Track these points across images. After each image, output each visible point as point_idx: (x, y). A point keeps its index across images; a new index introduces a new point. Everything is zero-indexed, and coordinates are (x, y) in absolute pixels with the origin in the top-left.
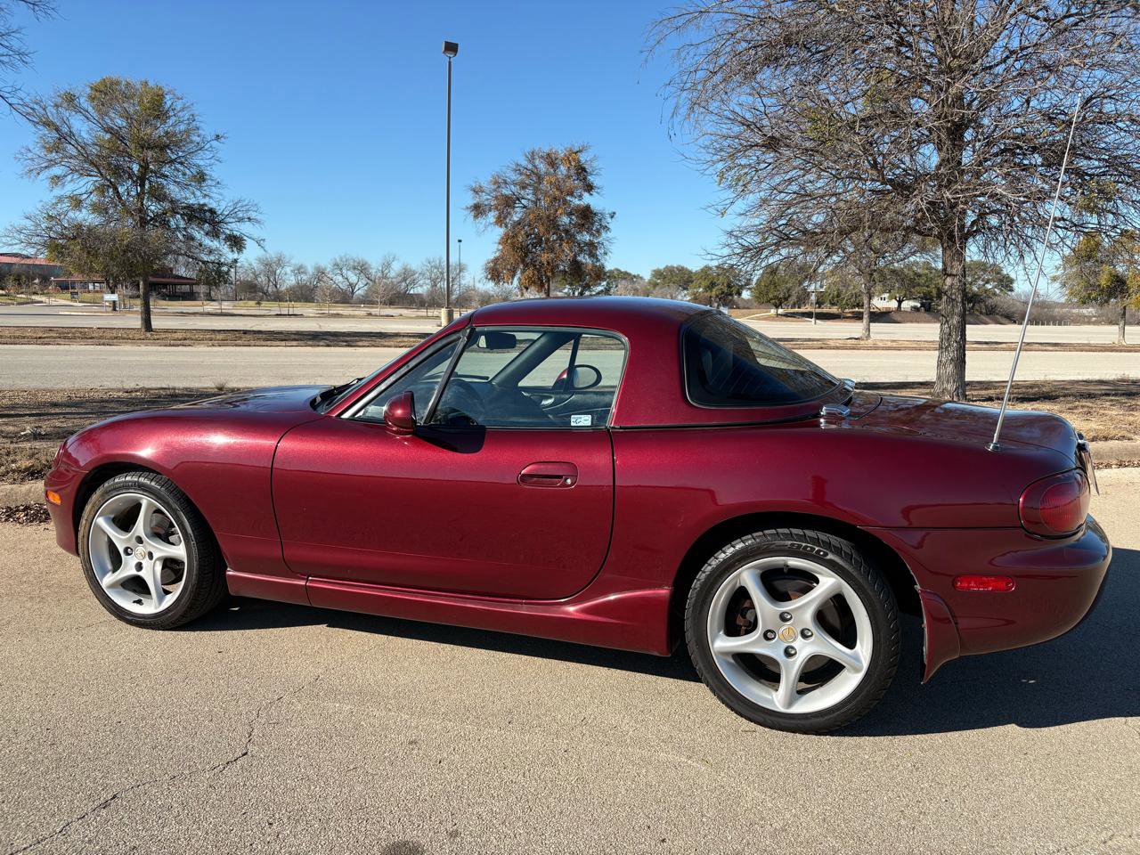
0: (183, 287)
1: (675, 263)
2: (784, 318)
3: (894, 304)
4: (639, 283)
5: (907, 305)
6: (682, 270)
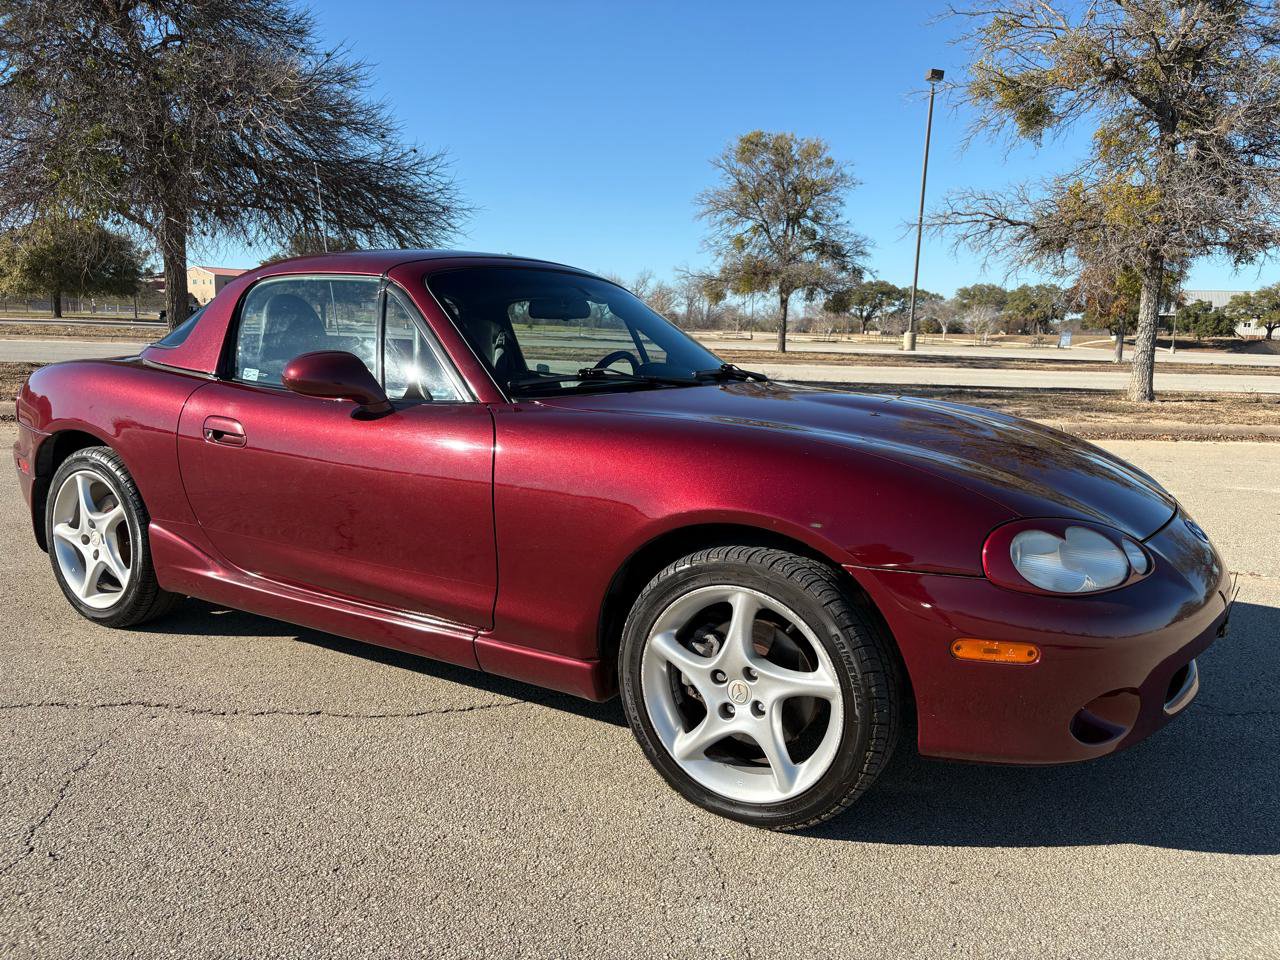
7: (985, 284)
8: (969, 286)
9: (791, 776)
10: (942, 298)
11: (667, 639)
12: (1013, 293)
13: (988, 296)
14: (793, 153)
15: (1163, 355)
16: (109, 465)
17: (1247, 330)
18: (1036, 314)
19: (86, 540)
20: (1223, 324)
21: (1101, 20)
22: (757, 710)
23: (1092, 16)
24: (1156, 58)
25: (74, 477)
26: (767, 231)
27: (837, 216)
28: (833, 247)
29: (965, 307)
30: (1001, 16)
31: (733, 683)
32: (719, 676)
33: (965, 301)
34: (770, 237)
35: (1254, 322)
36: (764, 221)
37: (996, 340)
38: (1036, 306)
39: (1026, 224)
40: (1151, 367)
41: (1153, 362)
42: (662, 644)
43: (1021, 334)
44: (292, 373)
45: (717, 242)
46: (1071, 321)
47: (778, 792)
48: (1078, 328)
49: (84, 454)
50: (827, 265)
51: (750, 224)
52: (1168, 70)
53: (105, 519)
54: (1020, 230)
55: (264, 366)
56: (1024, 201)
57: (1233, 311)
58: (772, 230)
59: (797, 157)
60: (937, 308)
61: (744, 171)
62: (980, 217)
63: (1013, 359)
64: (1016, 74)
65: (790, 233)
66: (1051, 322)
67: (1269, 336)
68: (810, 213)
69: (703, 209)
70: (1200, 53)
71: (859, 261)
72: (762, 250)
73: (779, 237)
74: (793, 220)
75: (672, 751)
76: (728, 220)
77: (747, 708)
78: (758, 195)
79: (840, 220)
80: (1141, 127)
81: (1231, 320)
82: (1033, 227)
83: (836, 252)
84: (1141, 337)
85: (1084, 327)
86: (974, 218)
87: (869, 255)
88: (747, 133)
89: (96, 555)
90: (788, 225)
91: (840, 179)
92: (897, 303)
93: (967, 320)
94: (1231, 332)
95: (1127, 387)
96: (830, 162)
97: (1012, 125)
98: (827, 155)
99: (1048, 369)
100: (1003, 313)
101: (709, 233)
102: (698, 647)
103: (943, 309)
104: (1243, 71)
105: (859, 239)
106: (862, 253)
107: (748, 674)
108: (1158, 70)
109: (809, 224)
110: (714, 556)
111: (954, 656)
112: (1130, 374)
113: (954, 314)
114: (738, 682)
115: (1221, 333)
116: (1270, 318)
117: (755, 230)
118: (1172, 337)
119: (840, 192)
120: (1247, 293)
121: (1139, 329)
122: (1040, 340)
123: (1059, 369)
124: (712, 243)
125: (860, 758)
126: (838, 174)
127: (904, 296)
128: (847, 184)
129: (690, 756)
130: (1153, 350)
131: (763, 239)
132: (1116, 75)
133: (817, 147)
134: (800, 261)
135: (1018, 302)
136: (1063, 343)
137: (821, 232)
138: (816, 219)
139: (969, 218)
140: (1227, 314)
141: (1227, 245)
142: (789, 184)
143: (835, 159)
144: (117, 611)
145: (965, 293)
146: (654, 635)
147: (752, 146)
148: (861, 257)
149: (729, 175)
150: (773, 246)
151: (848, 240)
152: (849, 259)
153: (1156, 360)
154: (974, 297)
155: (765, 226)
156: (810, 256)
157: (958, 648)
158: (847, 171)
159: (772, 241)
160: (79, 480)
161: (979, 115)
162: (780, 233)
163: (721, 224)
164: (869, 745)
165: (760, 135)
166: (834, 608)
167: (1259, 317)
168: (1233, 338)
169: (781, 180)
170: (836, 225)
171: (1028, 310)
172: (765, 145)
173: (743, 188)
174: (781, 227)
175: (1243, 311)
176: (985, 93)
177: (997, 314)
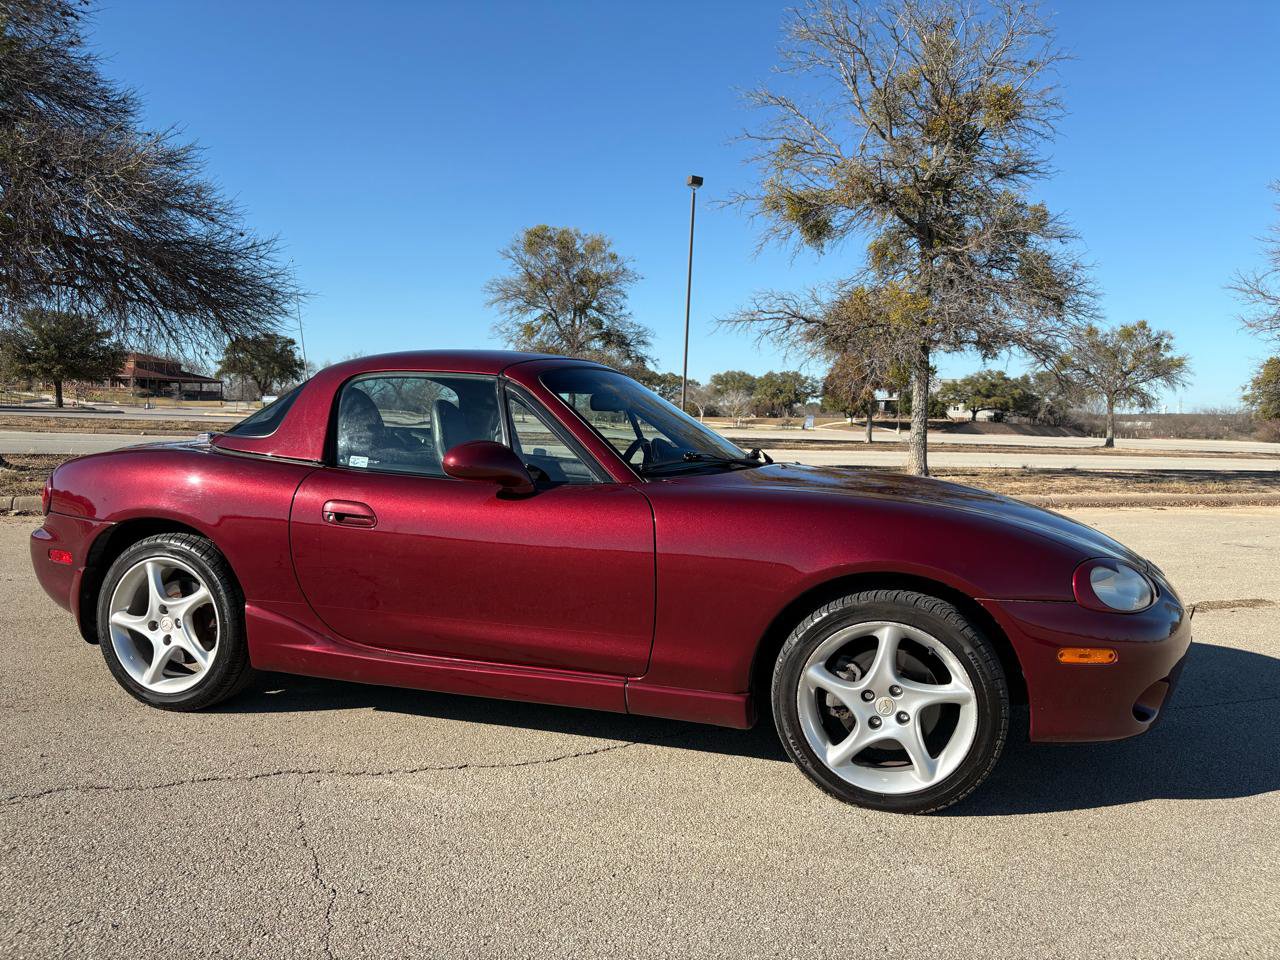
0: (213, 385)
1: (736, 369)
2: (860, 427)
3: (969, 415)
4: (694, 390)
5: (983, 415)
6: (743, 375)
7: (737, 371)
8: (722, 373)
9: (932, 770)
10: (698, 384)
11: (819, 670)
12: (761, 379)
13: (739, 382)
14: (577, 246)
15: (934, 437)
16: (193, 550)
17: (958, 413)
18: (782, 398)
19: (153, 626)
20: (937, 408)
21: (870, 151)
22: (901, 718)
23: (863, 147)
24: (915, 186)
25: (144, 564)
26: (556, 320)
27: (621, 308)
28: (619, 336)
29: (719, 392)
30: (788, 143)
31: (880, 700)
32: (867, 695)
33: (718, 387)
34: (558, 325)
35: (961, 406)
36: (552, 309)
37: (747, 422)
38: (781, 392)
39: (818, 322)
40: (924, 448)
41: (926, 443)
42: (814, 675)
43: (769, 416)
44: (452, 461)
45: (507, 329)
46: (810, 404)
47: (921, 782)
48: (817, 411)
49: (159, 541)
50: (613, 352)
51: (538, 313)
52: (926, 196)
53: (183, 606)
54: (812, 326)
55: (374, 454)
56: (817, 302)
57: (944, 396)
58: (560, 319)
59: (581, 251)
60: (694, 393)
61: (533, 262)
62: (781, 315)
63: (781, 440)
64: (799, 191)
65: (577, 322)
66: (794, 405)
67: (974, 418)
68: (595, 304)
69: (493, 297)
70: (949, 184)
71: (642, 350)
72: (551, 337)
73: (567, 325)
74: (581, 310)
75: (826, 760)
76: (518, 308)
77: (892, 719)
78: (545, 286)
79: (624, 311)
80: (904, 242)
81: (944, 404)
82: (824, 325)
83: (622, 342)
84: (915, 421)
85: (823, 410)
86: (775, 315)
87: (650, 345)
88: (532, 226)
89: (167, 640)
90: (575, 314)
91: (621, 273)
92: (658, 388)
93: (723, 403)
94: (944, 415)
95: (906, 464)
96: (614, 257)
97: (797, 235)
98: (611, 250)
99: (813, 449)
100: (753, 397)
101: (500, 319)
102: (841, 674)
103: (699, 394)
104: (982, 198)
105: (641, 329)
106: (644, 343)
107: (892, 691)
108: (914, 195)
109: (594, 314)
110: (864, 598)
111: (1059, 662)
112: (908, 453)
113: (710, 398)
114: (884, 698)
115: (936, 416)
116: (975, 403)
117: (544, 318)
118: (897, 420)
119: (625, 287)
120: (954, 381)
121: (914, 414)
122: (788, 423)
123: (822, 449)
124: (503, 330)
125: (991, 746)
126: (621, 269)
127: (664, 381)
128: (630, 279)
129: (841, 763)
130: (925, 432)
131: (552, 327)
132: (884, 198)
133: (600, 243)
134: (589, 350)
135: (765, 388)
136: (807, 424)
137: (606, 323)
138: (600, 309)
139: (770, 316)
140: (939, 400)
141: (978, 343)
142: (575, 276)
143: (619, 255)
144: (194, 694)
145: (718, 379)
146: (809, 666)
147: (537, 239)
148: (643, 347)
149: (518, 266)
150: (562, 334)
151: (632, 330)
152: (632, 348)
153: (928, 441)
154: (729, 382)
155: (554, 314)
156: (597, 344)
157: (1061, 656)
158: (629, 266)
159: (560, 329)
160: (150, 567)
161: (771, 224)
162: (568, 322)
163: (512, 311)
164: (999, 735)
165: (545, 229)
166: (968, 632)
167: (965, 402)
168: (945, 420)
169: (567, 272)
170: (620, 316)
171: (774, 395)
172: (550, 238)
173: (531, 278)
174: (569, 316)
175: (952, 396)
176: (776, 207)
177: (748, 399)
